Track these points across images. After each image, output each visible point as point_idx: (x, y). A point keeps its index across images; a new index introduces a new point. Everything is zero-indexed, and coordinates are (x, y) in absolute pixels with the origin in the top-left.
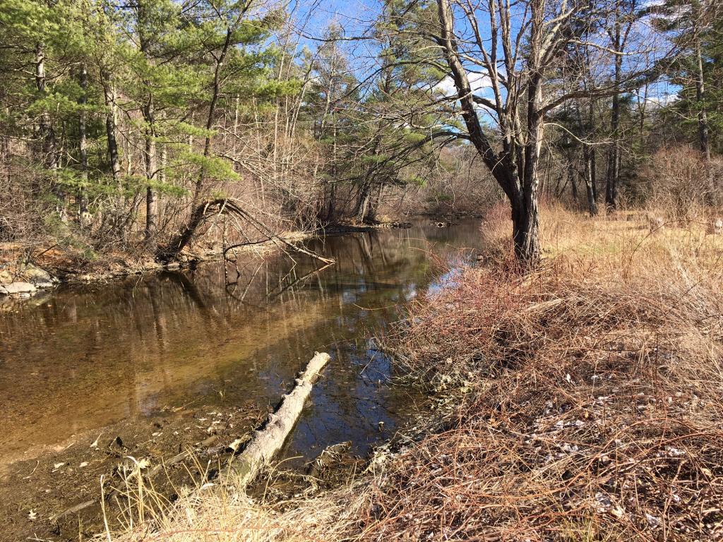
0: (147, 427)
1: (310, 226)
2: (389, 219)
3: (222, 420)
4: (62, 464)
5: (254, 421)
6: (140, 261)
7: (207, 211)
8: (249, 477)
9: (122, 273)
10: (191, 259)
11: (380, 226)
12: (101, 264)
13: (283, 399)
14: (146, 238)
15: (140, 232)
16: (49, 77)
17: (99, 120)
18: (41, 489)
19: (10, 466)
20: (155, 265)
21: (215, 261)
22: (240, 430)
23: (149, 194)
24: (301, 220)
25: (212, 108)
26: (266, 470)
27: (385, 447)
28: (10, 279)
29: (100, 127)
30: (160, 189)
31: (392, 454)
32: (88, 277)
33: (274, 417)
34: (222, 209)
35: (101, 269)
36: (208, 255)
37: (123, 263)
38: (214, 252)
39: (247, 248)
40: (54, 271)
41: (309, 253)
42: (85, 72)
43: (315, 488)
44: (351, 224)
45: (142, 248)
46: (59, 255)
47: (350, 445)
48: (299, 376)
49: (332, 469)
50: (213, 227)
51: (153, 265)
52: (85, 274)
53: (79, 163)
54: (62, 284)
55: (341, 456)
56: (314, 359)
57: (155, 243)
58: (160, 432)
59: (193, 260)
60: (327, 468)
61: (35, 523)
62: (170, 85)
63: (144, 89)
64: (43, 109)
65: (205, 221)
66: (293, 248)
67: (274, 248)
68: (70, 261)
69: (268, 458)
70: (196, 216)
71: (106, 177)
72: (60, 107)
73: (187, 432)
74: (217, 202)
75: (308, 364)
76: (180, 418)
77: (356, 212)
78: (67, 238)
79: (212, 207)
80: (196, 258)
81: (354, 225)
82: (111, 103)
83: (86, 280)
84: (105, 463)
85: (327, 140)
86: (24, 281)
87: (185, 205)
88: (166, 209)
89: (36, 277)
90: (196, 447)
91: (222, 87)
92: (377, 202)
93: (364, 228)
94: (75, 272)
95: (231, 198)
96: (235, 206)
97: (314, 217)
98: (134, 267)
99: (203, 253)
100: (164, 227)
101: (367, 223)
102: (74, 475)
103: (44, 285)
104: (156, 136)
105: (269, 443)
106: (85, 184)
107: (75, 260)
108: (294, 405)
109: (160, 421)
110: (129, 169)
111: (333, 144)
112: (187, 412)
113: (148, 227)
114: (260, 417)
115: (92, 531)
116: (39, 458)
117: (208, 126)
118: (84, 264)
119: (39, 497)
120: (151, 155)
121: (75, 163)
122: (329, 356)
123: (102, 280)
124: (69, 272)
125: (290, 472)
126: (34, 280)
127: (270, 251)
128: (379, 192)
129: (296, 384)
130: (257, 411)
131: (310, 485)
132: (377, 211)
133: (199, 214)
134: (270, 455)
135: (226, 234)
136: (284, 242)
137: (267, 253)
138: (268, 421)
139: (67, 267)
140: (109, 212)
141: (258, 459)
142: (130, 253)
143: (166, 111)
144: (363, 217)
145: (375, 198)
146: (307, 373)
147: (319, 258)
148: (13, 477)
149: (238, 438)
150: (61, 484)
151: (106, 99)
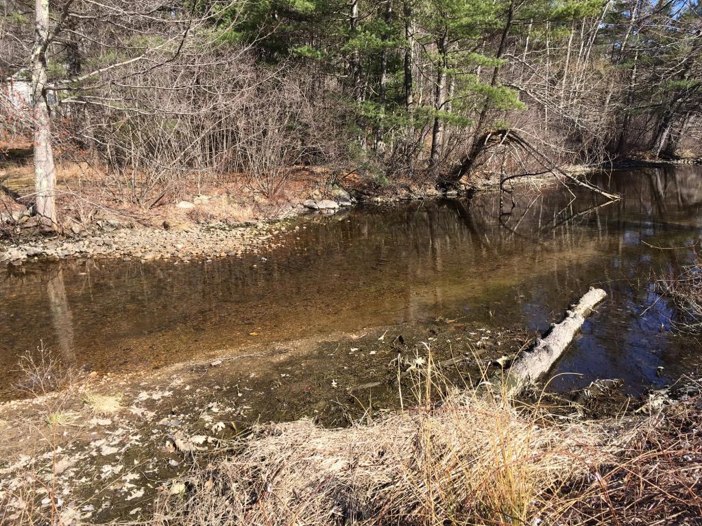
0: (424, 332)
1: (596, 159)
2: (692, 155)
3: (491, 337)
4: (357, 349)
5: (522, 343)
6: (422, 187)
7: (488, 141)
8: (514, 391)
9: (406, 198)
10: (468, 188)
11: (679, 162)
12: (390, 188)
13: (553, 327)
14: (430, 166)
15: (424, 161)
16: (360, 17)
17: (398, 55)
18: (340, 366)
19: (318, 344)
20: (435, 192)
21: (491, 191)
22: (508, 349)
23: (436, 125)
24: (586, 152)
25: (504, 37)
26: (531, 388)
27: (663, 392)
28: (320, 197)
29: (398, 62)
30: (446, 119)
31: (671, 400)
32: (379, 199)
33: (543, 342)
34: (504, 139)
35: (390, 192)
36: (484, 185)
37: (408, 188)
38: (491, 182)
39: (524, 180)
40: (353, 192)
41: (591, 188)
42: (390, 10)
43: (580, 415)
44: (644, 158)
45: (426, 175)
46: (357, 178)
47: (622, 382)
48: (570, 308)
49: (600, 401)
50: (492, 158)
51: (433, 191)
52: (377, 196)
53: (379, 97)
54: (359, 203)
55: (611, 392)
56: (588, 293)
57: (438, 170)
58: (435, 338)
59: (471, 189)
60: (595, 399)
61: (336, 390)
62: (466, 15)
63: (441, 21)
64: (353, 48)
65: (485, 152)
66: (573, 181)
67: (552, 181)
68: (366, 185)
69: (534, 378)
70: (477, 146)
71: (400, 109)
72: (369, 44)
73: (458, 342)
74: (499, 132)
75: (581, 297)
76: (453, 329)
77: (652, 145)
78: (365, 164)
79: (494, 137)
80: (473, 187)
81: (648, 160)
82: (410, 39)
83: (378, 202)
84: (389, 355)
85: (625, 65)
86: (330, 199)
87: (467, 136)
88: (450, 139)
89: (340, 196)
90: (466, 355)
91: (516, 13)
92: (679, 134)
93: (659, 164)
94: (369, 195)
95: (514, 129)
96: (517, 137)
97: (602, 148)
98: (418, 192)
99: (480, 183)
100: (446, 157)
101: (664, 158)
102: (366, 359)
103: (346, 204)
104: (448, 68)
105: (536, 365)
106: (382, 116)
107: (370, 184)
108: (564, 335)
109: (435, 329)
110: (420, 102)
111: (633, 68)
112: (459, 325)
113: (432, 157)
114: (528, 341)
115: (378, 406)
116: (340, 341)
117: (498, 55)
118: (377, 188)
119: (339, 371)
120: (441, 87)
121: (376, 96)
122: (605, 293)
123: (391, 202)
124: (364, 194)
125: (555, 395)
126: (337, 199)
127: (548, 184)
128: (683, 123)
129: (567, 315)
130: (525, 335)
131: (576, 411)
132: (678, 145)
133: (480, 145)
134: (536, 376)
135: (505, 164)
136: (565, 175)
137: (545, 186)
138: (536, 345)
139: (364, 189)
140: (400, 141)
141: (525, 376)
142: (414, 179)
143: (459, 43)
144: (659, 151)
145: (677, 130)
146: (579, 306)
147: (603, 193)
148: (321, 353)
149: (505, 355)
150: (356, 365)
151: (407, 34)
